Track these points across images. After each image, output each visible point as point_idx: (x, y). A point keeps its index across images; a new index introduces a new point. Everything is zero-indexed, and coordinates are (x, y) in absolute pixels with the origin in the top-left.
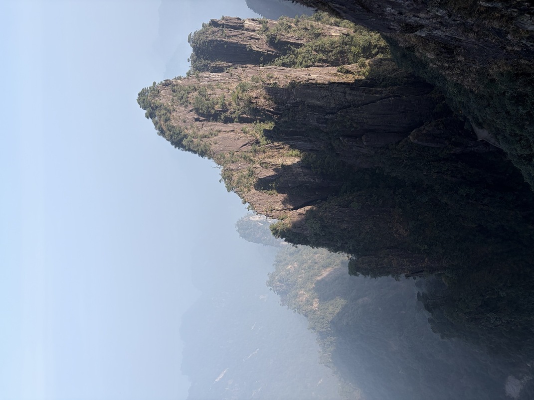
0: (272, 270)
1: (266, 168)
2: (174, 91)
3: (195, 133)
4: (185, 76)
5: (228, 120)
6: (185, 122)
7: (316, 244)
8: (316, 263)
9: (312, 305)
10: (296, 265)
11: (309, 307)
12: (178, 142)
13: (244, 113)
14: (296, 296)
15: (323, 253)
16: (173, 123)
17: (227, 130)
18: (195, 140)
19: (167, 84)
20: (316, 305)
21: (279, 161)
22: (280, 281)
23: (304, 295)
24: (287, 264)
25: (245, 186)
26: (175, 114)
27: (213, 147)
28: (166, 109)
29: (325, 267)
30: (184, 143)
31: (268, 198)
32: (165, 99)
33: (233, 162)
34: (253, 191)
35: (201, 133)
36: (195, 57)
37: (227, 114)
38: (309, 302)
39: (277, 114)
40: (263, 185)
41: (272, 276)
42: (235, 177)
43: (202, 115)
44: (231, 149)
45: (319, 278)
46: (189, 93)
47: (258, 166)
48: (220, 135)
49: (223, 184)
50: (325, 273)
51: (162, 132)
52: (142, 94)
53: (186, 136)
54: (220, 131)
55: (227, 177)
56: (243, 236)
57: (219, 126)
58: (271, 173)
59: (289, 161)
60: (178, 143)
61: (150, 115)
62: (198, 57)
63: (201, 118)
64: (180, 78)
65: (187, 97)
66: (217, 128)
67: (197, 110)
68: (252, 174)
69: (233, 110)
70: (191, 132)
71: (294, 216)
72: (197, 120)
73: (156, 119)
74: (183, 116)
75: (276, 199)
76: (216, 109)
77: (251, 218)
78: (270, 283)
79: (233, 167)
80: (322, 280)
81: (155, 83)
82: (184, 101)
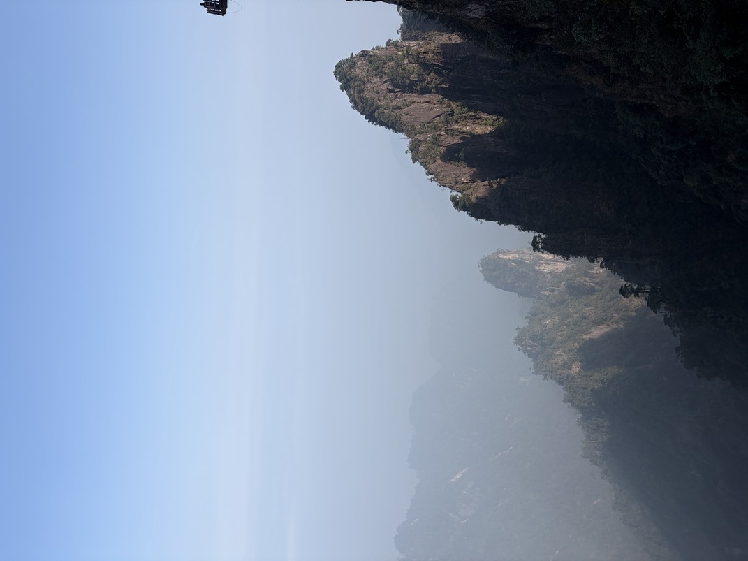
1: (452, 135)
2: (370, 62)
3: (387, 104)
4: (384, 46)
5: (424, 91)
6: (378, 93)
7: (503, 220)
9: (571, 369)
10: (557, 320)
11: (566, 371)
12: (372, 113)
13: (441, 83)
14: (550, 356)
15: (512, 229)
16: (367, 94)
17: (422, 101)
18: (386, 111)
19: (364, 54)
20: (575, 369)
21: (468, 129)
22: (532, 339)
23: (561, 356)
24: (545, 318)
25: (431, 157)
26: (369, 85)
27: (404, 118)
28: (360, 80)
29: (598, 323)
30: (376, 114)
31: (455, 170)
32: (360, 71)
33: (422, 133)
34: (439, 162)
35: (393, 104)
36: (405, 28)
37: (424, 84)
38: (568, 366)
40: (451, 155)
41: (522, 332)
42: (421, 149)
43: (397, 86)
44: (423, 120)
46: (384, 63)
47: (443, 133)
48: (412, 106)
49: (410, 155)
50: (597, 332)
51: (356, 106)
52: (339, 66)
53: (378, 108)
54: (414, 102)
55: (414, 148)
56: (488, 279)
57: (414, 97)
58: (457, 140)
59: (479, 130)
60: (371, 117)
61: (345, 87)
63: (396, 90)
64: (378, 48)
65: (383, 68)
66: (410, 99)
67: (391, 81)
68: (435, 141)
69: (430, 80)
70: (383, 103)
71: (481, 189)
72: (391, 91)
73: (352, 92)
74: (377, 87)
75: (464, 172)
76: (411, 79)
77: (501, 256)
78: (518, 341)
79: (421, 138)
81: (352, 54)
82: (379, 72)
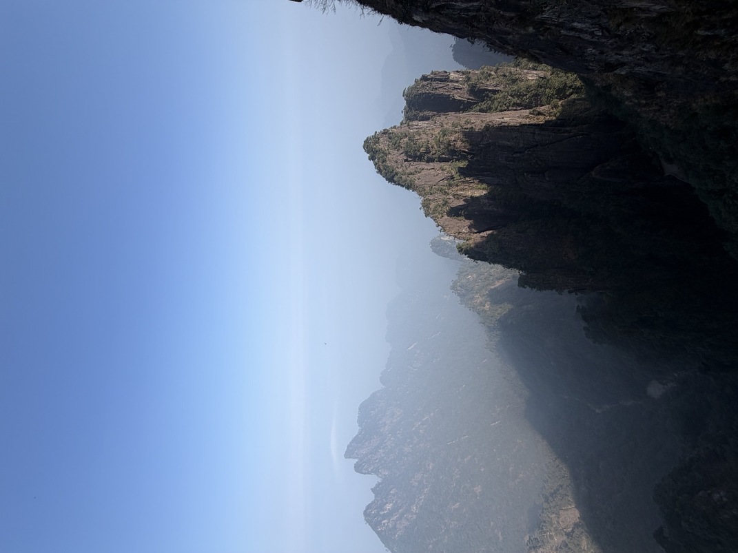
0: (456, 278)
1: (458, 198)
2: (390, 138)
3: (403, 171)
4: (399, 125)
5: (430, 160)
6: (397, 162)
7: (493, 260)
8: (491, 275)
9: (484, 306)
10: (474, 276)
11: (482, 307)
12: (391, 177)
13: (443, 154)
14: (472, 298)
15: (498, 269)
16: (388, 163)
17: (429, 168)
18: (403, 177)
19: (385, 132)
20: (487, 307)
21: (469, 193)
22: (461, 287)
23: (479, 299)
24: (468, 275)
25: (439, 213)
26: (390, 156)
27: (417, 182)
28: (383, 153)
29: (499, 279)
30: (395, 179)
31: (458, 223)
32: (383, 145)
33: (431, 194)
34: (446, 217)
35: (408, 171)
36: (408, 109)
37: (430, 155)
38: (482, 304)
39: (471, 154)
40: (454, 212)
41: (455, 283)
42: (432, 206)
43: (410, 157)
44: (431, 183)
45: (492, 287)
46: (401, 139)
47: (451, 197)
48: (423, 172)
49: (422, 211)
50: (498, 284)
51: (380, 171)
52: (366, 142)
53: (397, 174)
54: (423, 169)
55: (426, 205)
56: (435, 251)
57: (423, 165)
58: (462, 203)
59: (477, 194)
60: (391, 179)
61: (372, 158)
62: (410, 109)
63: (409, 159)
64: (395, 127)
65: (400, 143)
66: (420, 167)
67: (406, 153)
68: (446, 203)
69: (434, 152)
70: (400, 170)
71: (477, 238)
72: (406, 160)
73: (376, 160)
74: (395, 158)
75: (464, 224)
76: (421, 151)
77: (442, 238)
78: (453, 288)
79: (431, 197)
80: (495, 288)
81: (376, 132)
82: (397, 146)
